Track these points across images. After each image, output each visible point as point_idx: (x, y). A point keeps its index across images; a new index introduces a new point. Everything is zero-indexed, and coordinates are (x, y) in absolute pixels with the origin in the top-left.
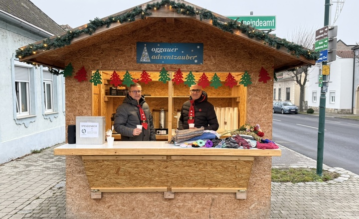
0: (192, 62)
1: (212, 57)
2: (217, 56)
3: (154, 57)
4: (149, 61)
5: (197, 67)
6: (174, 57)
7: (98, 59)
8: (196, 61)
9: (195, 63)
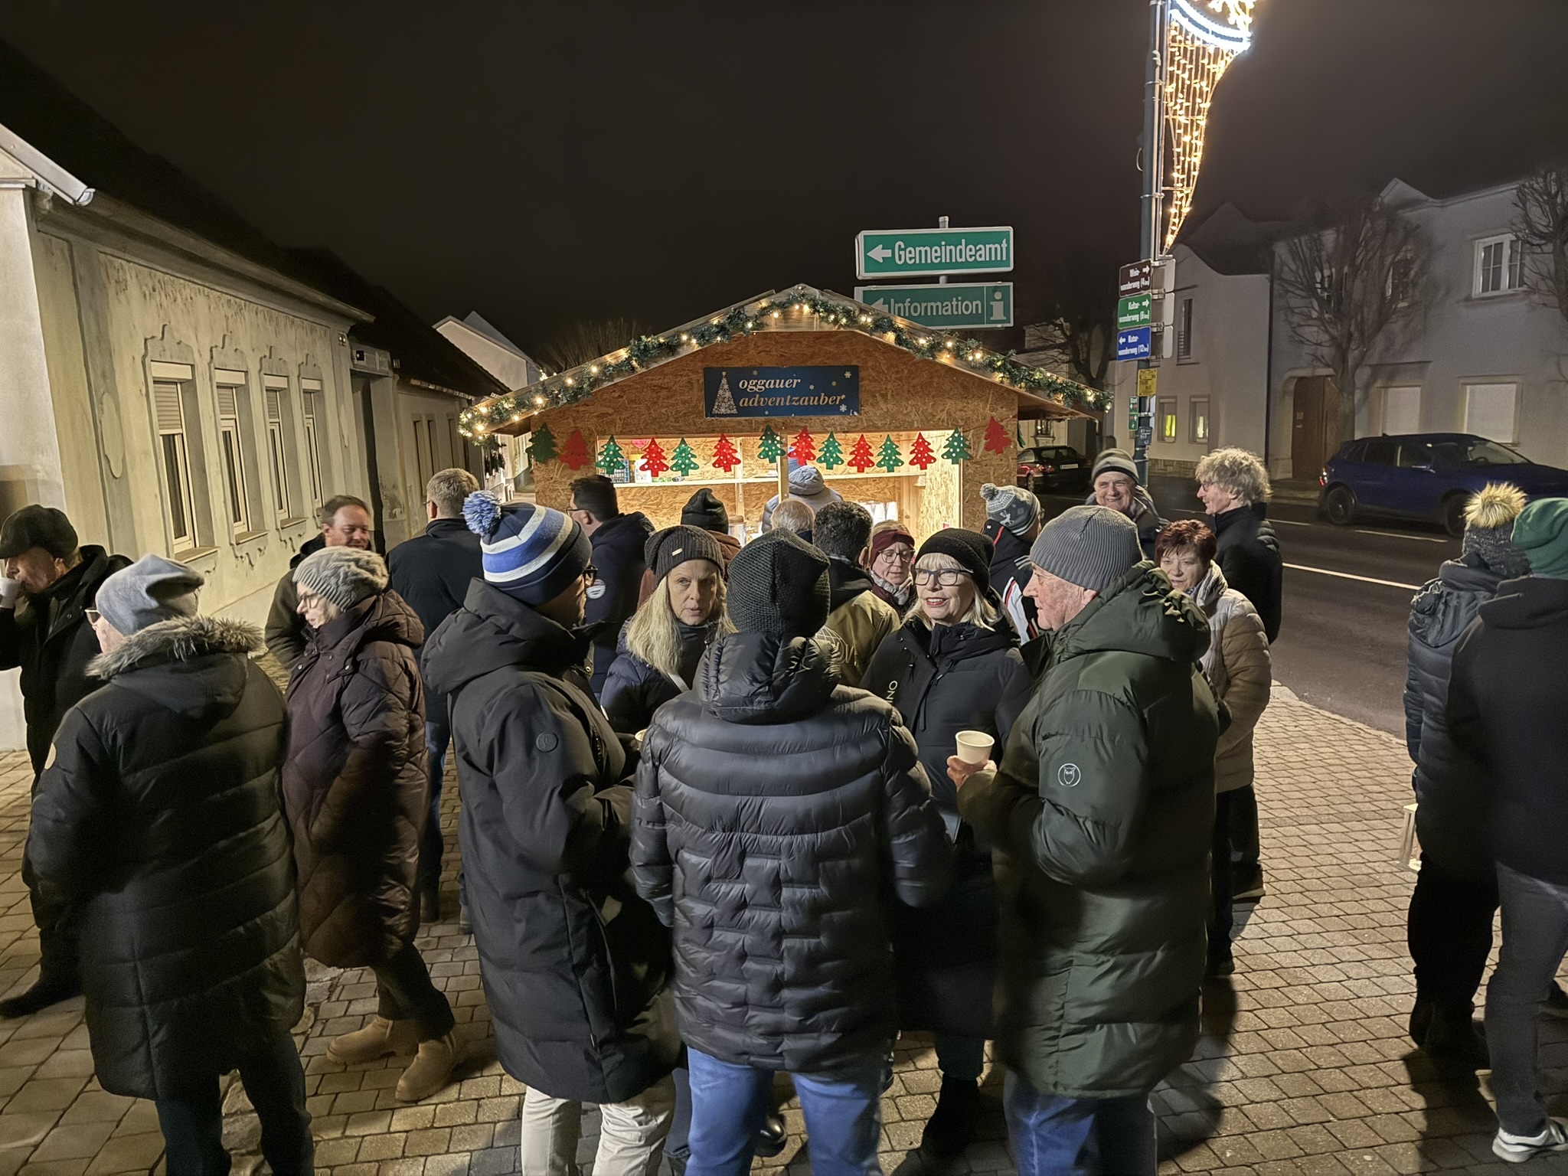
0: (833, 410)
1: (879, 398)
2: (889, 394)
3: (744, 402)
4: (735, 411)
5: (846, 423)
6: (791, 401)
7: (611, 411)
8: (843, 408)
9: (841, 413)
